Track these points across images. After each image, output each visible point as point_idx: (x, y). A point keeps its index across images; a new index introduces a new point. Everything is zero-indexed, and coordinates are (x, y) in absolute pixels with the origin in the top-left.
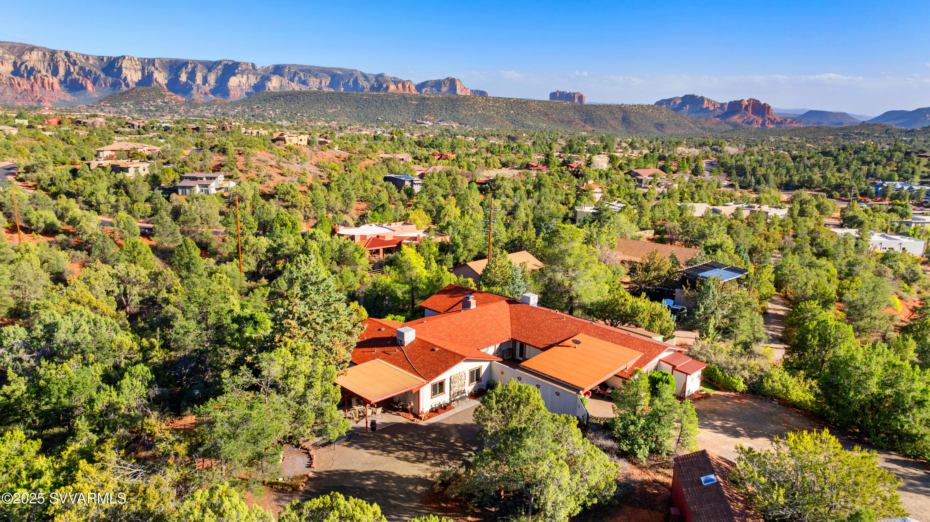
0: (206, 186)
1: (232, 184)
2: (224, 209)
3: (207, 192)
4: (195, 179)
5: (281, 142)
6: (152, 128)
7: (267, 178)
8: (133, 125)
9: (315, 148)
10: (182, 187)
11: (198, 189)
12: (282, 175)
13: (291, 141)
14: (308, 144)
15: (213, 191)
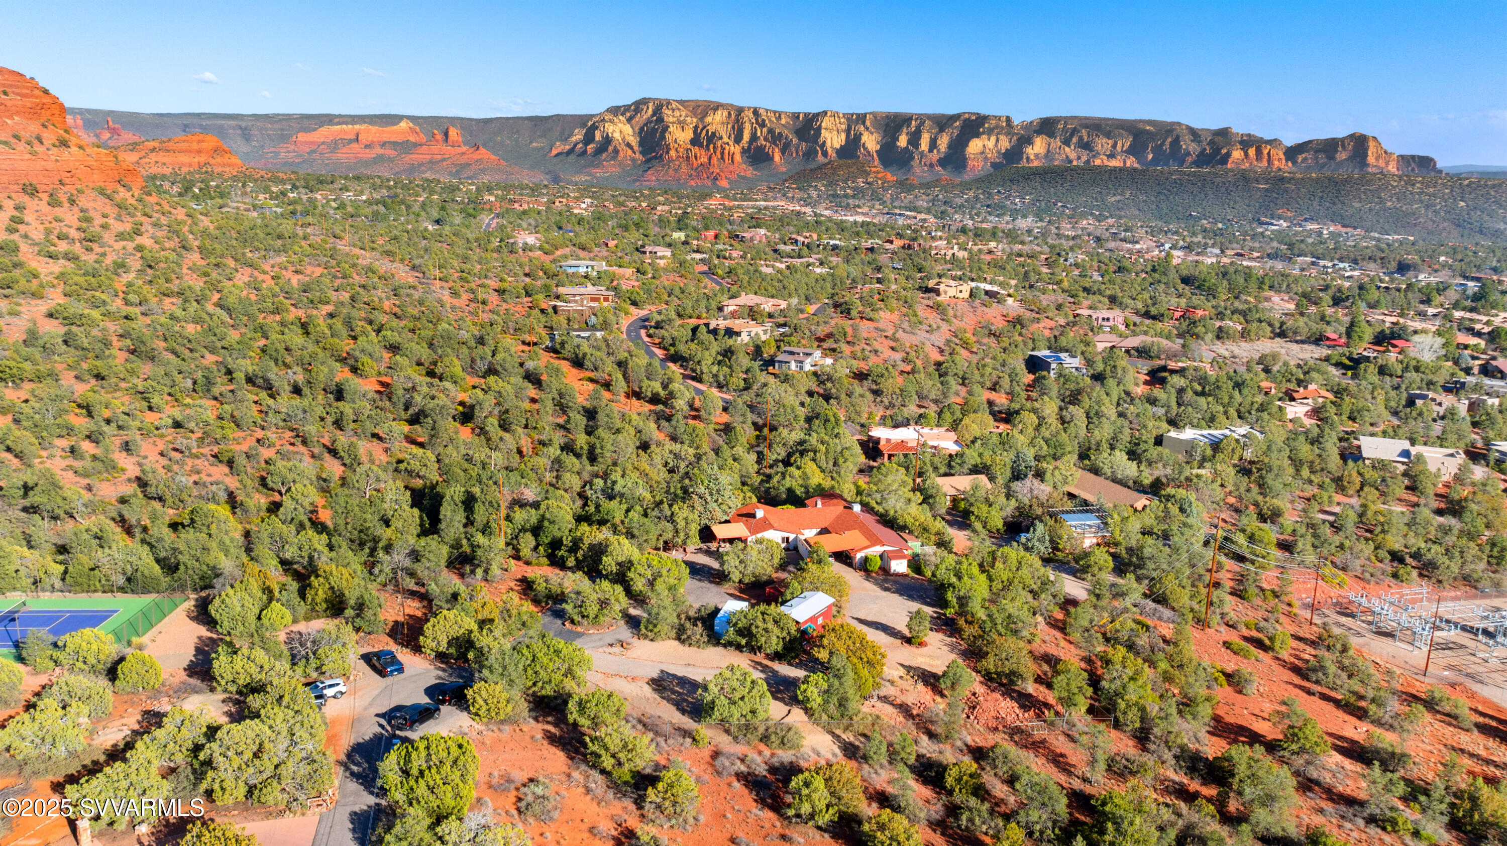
0: (801, 362)
1: (829, 361)
2: (814, 387)
3: (801, 368)
4: (792, 353)
5: (932, 295)
6: (818, 246)
7: (872, 355)
8: (796, 241)
9: (977, 303)
10: (779, 362)
11: (793, 365)
12: (893, 349)
13: (946, 293)
14: (971, 295)
15: (807, 367)
